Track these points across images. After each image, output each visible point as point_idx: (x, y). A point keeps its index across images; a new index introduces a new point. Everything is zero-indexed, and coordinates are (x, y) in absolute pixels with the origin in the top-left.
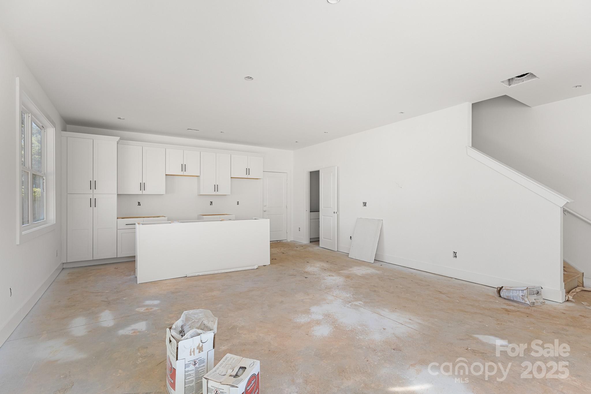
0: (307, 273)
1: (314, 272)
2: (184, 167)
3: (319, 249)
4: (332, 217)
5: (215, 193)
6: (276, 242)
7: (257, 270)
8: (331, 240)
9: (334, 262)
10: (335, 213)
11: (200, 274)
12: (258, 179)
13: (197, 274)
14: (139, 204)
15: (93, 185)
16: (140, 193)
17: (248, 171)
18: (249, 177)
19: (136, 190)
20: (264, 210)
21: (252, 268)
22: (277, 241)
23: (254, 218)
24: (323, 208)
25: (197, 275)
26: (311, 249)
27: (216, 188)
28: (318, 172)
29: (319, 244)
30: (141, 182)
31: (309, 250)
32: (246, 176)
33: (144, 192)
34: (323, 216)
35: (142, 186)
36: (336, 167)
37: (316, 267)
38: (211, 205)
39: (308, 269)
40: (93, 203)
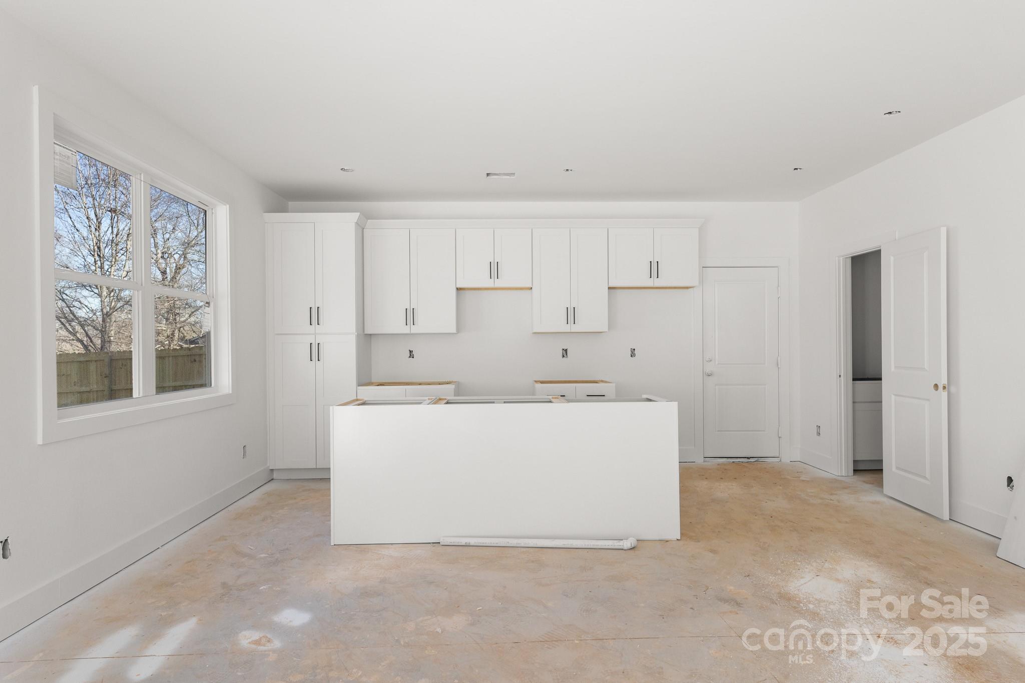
0: (789, 599)
1: (820, 601)
2: (494, 269)
3: (878, 503)
4: (928, 400)
5: (567, 328)
6: (746, 460)
7: (632, 552)
8: (925, 477)
9: (925, 568)
10: (941, 387)
11: (473, 541)
12: (687, 288)
13: (463, 541)
14: (411, 354)
15: (315, 316)
16: (406, 330)
17: (654, 269)
18: (658, 283)
19: (396, 325)
20: (708, 370)
21: (617, 544)
22: (748, 458)
23: (645, 396)
24: (893, 369)
25: (463, 544)
26: (847, 499)
27: (571, 315)
28: (877, 254)
29: (880, 484)
30: (408, 308)
31: (839, 502)
32: (649, 283)
33: (415, 329)
34: (896, 395)
35: (410, 316)
36: (943, 231)
37: (838, 580)
38: (563, 356)
39: (802, 581)
40: (315, 352)
